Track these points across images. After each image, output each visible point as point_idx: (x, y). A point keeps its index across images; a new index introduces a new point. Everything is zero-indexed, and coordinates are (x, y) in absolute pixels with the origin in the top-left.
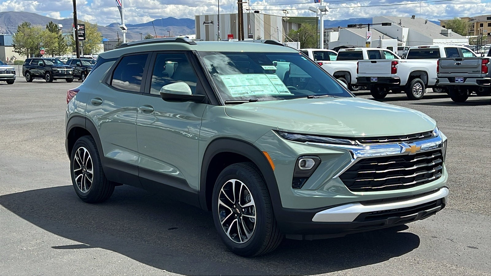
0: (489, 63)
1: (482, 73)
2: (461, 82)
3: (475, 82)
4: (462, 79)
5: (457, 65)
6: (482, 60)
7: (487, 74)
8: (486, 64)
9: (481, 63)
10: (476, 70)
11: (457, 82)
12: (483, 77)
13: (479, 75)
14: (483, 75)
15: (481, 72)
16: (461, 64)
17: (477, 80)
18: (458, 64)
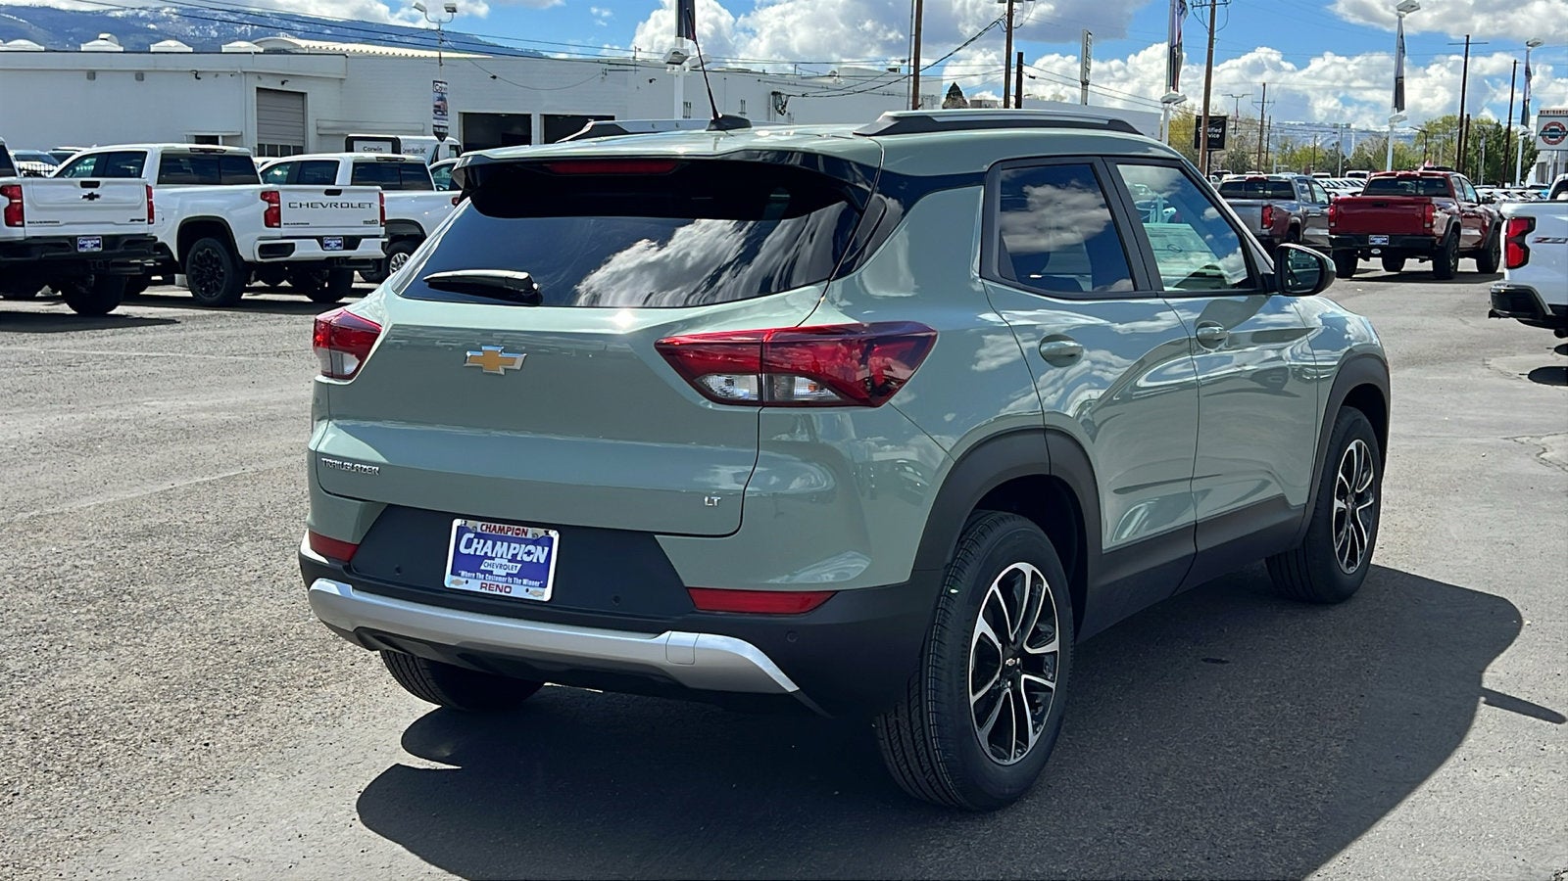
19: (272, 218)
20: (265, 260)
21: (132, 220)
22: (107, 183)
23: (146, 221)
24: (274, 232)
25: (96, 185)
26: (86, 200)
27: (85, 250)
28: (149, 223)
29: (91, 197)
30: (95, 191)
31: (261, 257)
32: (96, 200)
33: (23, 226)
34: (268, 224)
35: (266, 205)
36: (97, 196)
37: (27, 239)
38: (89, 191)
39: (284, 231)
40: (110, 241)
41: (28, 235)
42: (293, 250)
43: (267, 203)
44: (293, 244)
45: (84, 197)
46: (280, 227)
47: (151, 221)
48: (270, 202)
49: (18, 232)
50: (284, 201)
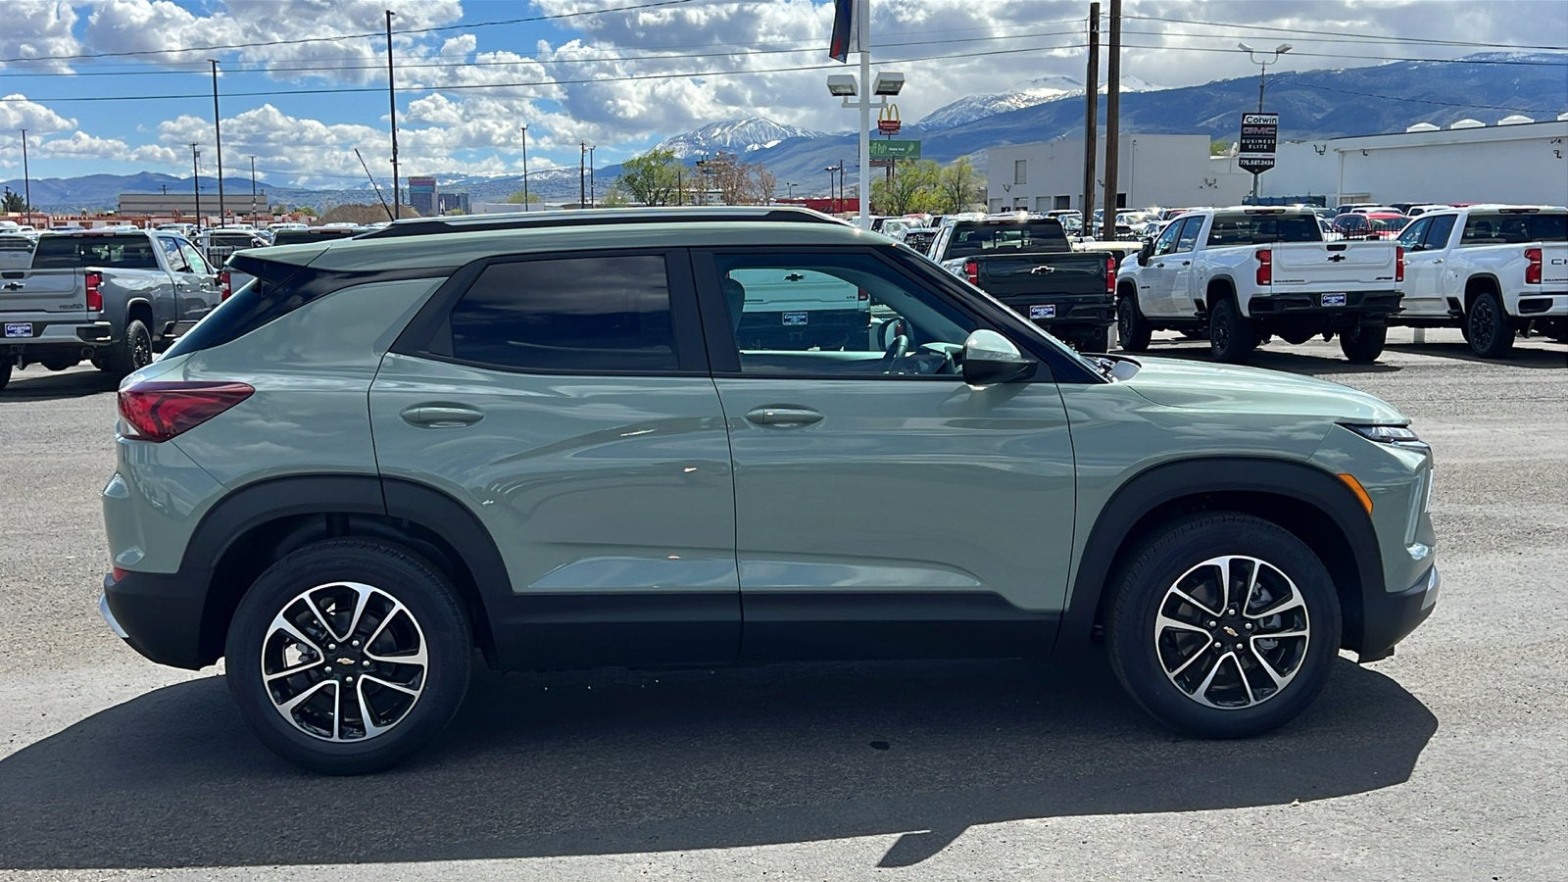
0: (102, 284)
1: (88, 311)
2: (25, 335)
3: (73, 334)
4: (28, 328)
5: (9, 290)
6: (86, 275)
7: (102, 312)
8: (96, 286)
9: (83, 284)
10: (69, 302)
11: (14, 335)
12: (93, 321)
13: (82, 315)
14: (93, 315)
15: (85, 308)
16: (21, 287)
17: (78, 328)
18: (13, 287)
19: (1533, 274)
20: (1524, 315)
21: (1378, 279)
22: (1354, 246)
23: (1394, 279)
24: (1535, 288)
25: (1343, 248)
26: (1331, 262)
27: (1328, 305)
28: (1397, 281)
29: (1337, 259)
30: (1341, 253)
31: (1521, 312)
32: (1341, 261)
33: (1270, 284)
34: (1529, 281)
35: (1528, 263)
36: (1343, 258)
37: (1274, 295)
38: (1334, 253)
39: (1545, 287)
40: (1353, 297)
41: (1274, 292)
42: (1551, 305)
43: (1529, 261)
44: (1551, 300)
45: (1330, 259)
46: (1540, 283)
47: (1399, 278)
48: (1532, 259)
49: (1264, 289)
50: (1546, 257)
